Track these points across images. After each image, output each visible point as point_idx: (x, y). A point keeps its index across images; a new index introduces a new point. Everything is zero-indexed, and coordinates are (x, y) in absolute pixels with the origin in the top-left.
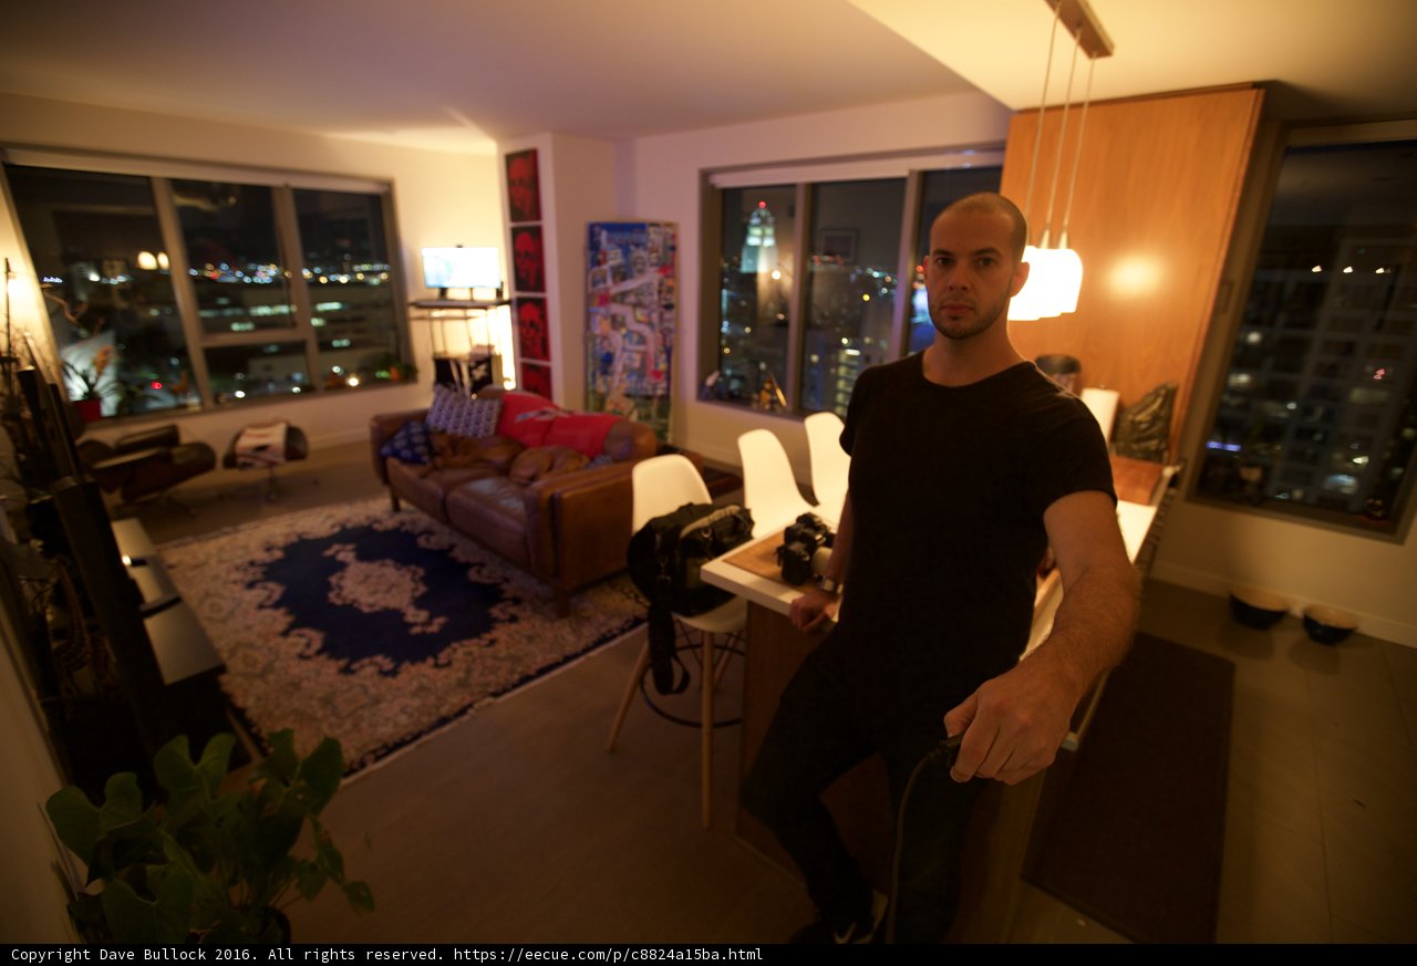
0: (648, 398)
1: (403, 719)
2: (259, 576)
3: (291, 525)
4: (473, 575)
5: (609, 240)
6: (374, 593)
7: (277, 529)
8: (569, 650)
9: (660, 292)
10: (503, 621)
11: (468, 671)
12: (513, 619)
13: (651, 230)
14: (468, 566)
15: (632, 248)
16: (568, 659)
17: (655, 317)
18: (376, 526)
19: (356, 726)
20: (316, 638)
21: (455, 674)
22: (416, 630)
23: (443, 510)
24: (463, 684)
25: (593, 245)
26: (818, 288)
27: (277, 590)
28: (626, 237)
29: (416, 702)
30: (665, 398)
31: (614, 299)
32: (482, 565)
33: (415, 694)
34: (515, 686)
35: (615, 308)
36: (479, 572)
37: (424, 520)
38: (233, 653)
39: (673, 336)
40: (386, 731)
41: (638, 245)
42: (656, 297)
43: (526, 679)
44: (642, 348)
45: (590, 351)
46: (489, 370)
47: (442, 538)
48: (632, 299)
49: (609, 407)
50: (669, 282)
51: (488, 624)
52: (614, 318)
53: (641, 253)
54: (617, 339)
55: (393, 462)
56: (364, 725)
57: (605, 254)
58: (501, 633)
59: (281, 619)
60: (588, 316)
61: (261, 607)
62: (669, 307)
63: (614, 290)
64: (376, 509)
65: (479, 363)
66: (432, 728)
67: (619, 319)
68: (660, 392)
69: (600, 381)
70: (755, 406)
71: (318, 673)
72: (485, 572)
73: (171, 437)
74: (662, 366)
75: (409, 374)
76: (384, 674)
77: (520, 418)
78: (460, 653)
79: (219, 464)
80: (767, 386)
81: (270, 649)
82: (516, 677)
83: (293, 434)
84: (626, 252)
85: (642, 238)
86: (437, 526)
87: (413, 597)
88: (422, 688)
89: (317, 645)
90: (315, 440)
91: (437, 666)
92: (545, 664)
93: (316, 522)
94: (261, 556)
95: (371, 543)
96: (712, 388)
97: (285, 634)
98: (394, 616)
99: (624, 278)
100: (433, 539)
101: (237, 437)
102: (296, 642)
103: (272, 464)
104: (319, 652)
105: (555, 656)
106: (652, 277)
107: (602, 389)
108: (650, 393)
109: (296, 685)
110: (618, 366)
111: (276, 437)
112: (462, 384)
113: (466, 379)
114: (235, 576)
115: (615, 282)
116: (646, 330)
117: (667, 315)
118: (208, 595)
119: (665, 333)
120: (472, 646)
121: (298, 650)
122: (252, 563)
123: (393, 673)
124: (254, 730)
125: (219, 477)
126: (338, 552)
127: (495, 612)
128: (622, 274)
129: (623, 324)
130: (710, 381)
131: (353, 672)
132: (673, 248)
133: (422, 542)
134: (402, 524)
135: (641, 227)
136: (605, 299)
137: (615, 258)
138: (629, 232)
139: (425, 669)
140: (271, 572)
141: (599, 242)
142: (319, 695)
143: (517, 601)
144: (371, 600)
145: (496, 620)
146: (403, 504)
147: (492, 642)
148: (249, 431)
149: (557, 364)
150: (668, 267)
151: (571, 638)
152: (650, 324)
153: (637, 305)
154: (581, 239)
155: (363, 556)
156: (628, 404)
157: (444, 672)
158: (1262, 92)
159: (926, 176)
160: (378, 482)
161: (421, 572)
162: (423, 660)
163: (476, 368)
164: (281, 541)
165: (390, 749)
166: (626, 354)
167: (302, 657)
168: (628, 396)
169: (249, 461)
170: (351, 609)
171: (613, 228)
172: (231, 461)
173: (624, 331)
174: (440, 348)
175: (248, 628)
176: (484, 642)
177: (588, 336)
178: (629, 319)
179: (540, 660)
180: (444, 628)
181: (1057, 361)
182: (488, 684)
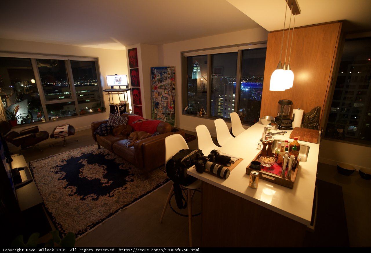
0: (169, 114)
1: (99, 214)
2: (59, 170)
3: (70, 154)
4: (120, 167)
5: (157, 72)
6: (92, 174)
7: (65, 155)
8: (148, 190)
9: (171, 85)
10: (129, 181)
11: (119, 198)
12: (132, 181)
13: (168, 68)
14: (119, 164)
15: (163, 73)
16: (148, 193)
17: (170, 92)
18: (93, 153)
19: (84, 217)
20: (74, 189)
21: (115, 199)
22: (104, 185)
23: (112, 148)
24: (117, 202)
25: (152, 73)
26: (214, 82)
27: (64, 174)
28: (161, 71)
29: (103, 209)
30: (174, 114)
31: (158, 88)
32: (123, 164)
33: (102, 206)
34: (132, 202)
35: (159, 90)
36: (122, 166)
37: (107, 151)
38: (49, 194)
39: (175, 97)
40: (94, 219)
41: (164, 73)
42: (170, 87)
43: (136, 200)
44: (167, 101)
45: (153, 102)
46: (125, 108)
47: (111, 157)
48: (163, 87)
49: (158, 117)
50: (173, 83)
51: (125, 182)
52: (159, 92)
53: (166, 75)
54: (160, 98)
55: (98, 136)
56: (87, 217)
57: (156, 76)
58: (128, 185)
59: (64, 183)
60: (152, 92)
61: (59, 179)
62: (174, 89)
63: (158, 85)
64: (93, 148)
65: (122, 106)
66: (108, 217)
67: (160, 93)
68: (172, 112)
69: (155, 110)
70: (198, 115)
71: (74, 200)
72: (124, 166)
73: (36, 129)
74: (172, 105)
75: (103, 110)
76: (94, 199)
77: (133, 123)
78: (116, 192)
79: (49, 137)
80: (201, 110)
81: (61, 193)
82: (133, 199)
83: (70, 127)
84: (161, 75)
85: (166, 71)
86: (110, 153)
87: (103, 175)
88: (105, 204)
89: (74, 191)
90: (77, 129)
91: (109, 196)
92: (141, 194)
93: (76, 153)
94: (60, 164)
95: (92, 158)
96: (186, 111)
97: (65, 188)
98: (97, 180)
99: (161, 82)
100: (109, 157)
101: (55, 129)
102: (69, 190)
103: (64, 137)
104: (75, 193)
105: (144, 192)
106: (169, 81)
107: (156, 112)
108: (169, 113)
109: (67, 204)
110: (160, 106)
111: (66, 129)
113: (119, 111)
114: (52, 170)
115: (159, 83)
116: (168, 96)
117: (173, 92)
118: (44, 176)
119: (173, 96)
120: (120, 189)
121: (69, 193)
122: (57, 166)
123: (97, 199)
124: (54, 220)
125: (50, 140)
126: (82, 161)
127: (127, 178)
128: (160, 81)
129: (161, 94)
130: (186, 109)
131: (85, 199)
132: (174, 73)
133: (106, 157)
134: (101, 152)
135: (165, 68)
136: (156, 88)
137: (158, 77)
138: (162, 69)
139: (106, 197)
140: (63, 168)
141: (154, 72)
142: (74, 207)
143: (133, 175)
144: (91, 176)
145: (127, 181)
146: (101, 147)
147: (126, 188)
148: (58, 127)
149: (143, 106)
150: (173, 78)
151: (149, 186)
152: (169, 94)
153: (164, 89)
154: (149, 71)
155: (89, 163)
156: (163, 116)
157: (112, 198)
158: (342, 23)
159: (243, 51)
160: (94, 141)
161: (106, 167)
162: (106, 195)
163: (121, 107)
164: (66, 159)
165: (94, 225)
166: (162, 102)
167: (70, 195)
168: (163, 114)
169: (58, 136)
170: (85, 179)
171: (157, 68)
172: (53, 136)
173: (162, 96)
174: (111, 102)
175: (55, 186)
176: (123, 188)
177: (152, 98)
178: (163, 93)
179: (140, 194)
180: (112, 184)
181: (285, 102)
182: (124, 202)
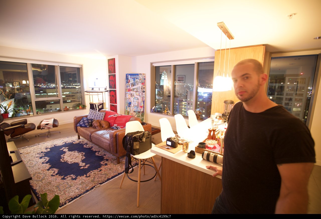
0: (139, 112)
1: (77, 191)
2: (43, 155)
3: (53, 143)
4: (97, 154)
5: (130, 77)
6: (71, 159)
7: (49, 144)
8: (119, 172)
9: (142, 89)
10: (104, 165)
11: (94, 178)
12: (106, 164)
13: (140, 75)
14: (96, 152)
15: (136, 79)
16: (119, 174)
17: (141, 94)
18: (74, 143)
19: (64, 193)
20: (56, 170)
21: (90, 179)
22: (82, 168)
23: (90, 139)
24: (93, 181)
25: (127, 78)
26: (177, 88)
27: (47, 159)
28: (134, 76)
29: (81, 186)
30: (143, 112)
31: (131, 90)
32: (99, 151)
33: (80, 184)
34: (106, 181)
35: (132, 92)
36: (98, 153)
37: (86, 141)
38: (34, 175)
39: (145, 98)
40: (72, 194)
41: (137, 79)
42: (141, 90)
43: (109, 179)
44: (138, 101)
45: (126, 102)
46: (103, 106)
47: (90, 145)
48: (135, 90)
49: (130, 114)
50: (144, 86)
51: (100, 166)
52: (131, 94)
53: (137, 80)
54: (132, 99)
55: (79, 128)
56: (67, 193)
57: (129, 80)
58: (103, 168)
59: (48, 166)
60: (126, 94)
61: (43, 163)
62: (144, 92)
63: (131, 88)
64: (74, 139)
65: (100, 105)
66: (84, 193)
67: (133, 95)
69: (128, 108)
70: (163, 114)
71: (56, 179)
72: (100, 153)
73: (25, 122)
74: (142, 105)
75: (84, 107)
76: (73, 179)
77: (109, 116)
78: (92, 174)
79: (36, 128)
80: (166, 109)
81: (44, 174)
82: (106, 179)
83: (55, 121)
84: (134, 80)
85: (138, 77)
86: (89, 142)
87: (82, 160)
88: (82, 182)
89: (56, 172)
90: (60, 123)
91: (86, 177)
92: (113, 175)
93: (59, 142)
94: (45, 151)
95: (72, 147)
96: (154, 110)
97: (48, 170)
98: (77, 164)
99: (134, 86)
100: (87, 146)
101: (42, 122)
102: (51, 172)
103: (49, 128)
104: (57, 174)
105: (116, 173)
106: (140, 85)
107: (129, 110)
108: (140, 111)
109: (50, 183)
110: (132, 105)
111: (51, 122)
112: (96, 109)
114: (37, 155)
115: (132, 87)
116: (138, 97)
117: (143, 94)
118: (30, 160)
119: (143, 98)
120: (96, 171)
121: (52, 174)
122: (42, 152)
123: (75, 179)
124: (38, 195)
125: (36, 131)
126: (64, 149)
127: (102, 163)
128: (133, 85)
129: (134, 96)
130: (153, 108)
131: (65, 179)
132: (145, 79)
133: (85, 146)
134: (80, 142)
135: (138, 75)
136: (129, 90)
137: (132, 81)
139: (84, 177)
140: (46, 154)
141: (128, 78)
142: (55, 185)
143: (107, 160)
144: (71, 161)
145: (102, 165)
146: (81, 137)
147: (101, 170)
148: (44, 120)
149: (118, 105)
150: (143, 83)
151: (120, 169)
152: (140, 96)
153: (136, 92)
154: (125, 77)
155: (70, 150)
156: (135, 114)
157: (88, 178)
159: (199, 64)
160: (75, 132)
161: (84, 153)
162: (83, 175)
163: (100, 106)
164: (50, 147)
165: (73, 199)
166: (134, 102)
167: (52, 175)
168: (135, 112)
169: (44, 127)
170: (66, 163)
171: (131, 75)
172: (39, 128)
173: (134, 97)
174: (91, 101)
175: (39, 168)
176: (98, 170)
177: (126, 99)
178: (135, 95)
179: (112, 175)
180: (89, 167)
181: (229, 101)
182: (99, 181)
